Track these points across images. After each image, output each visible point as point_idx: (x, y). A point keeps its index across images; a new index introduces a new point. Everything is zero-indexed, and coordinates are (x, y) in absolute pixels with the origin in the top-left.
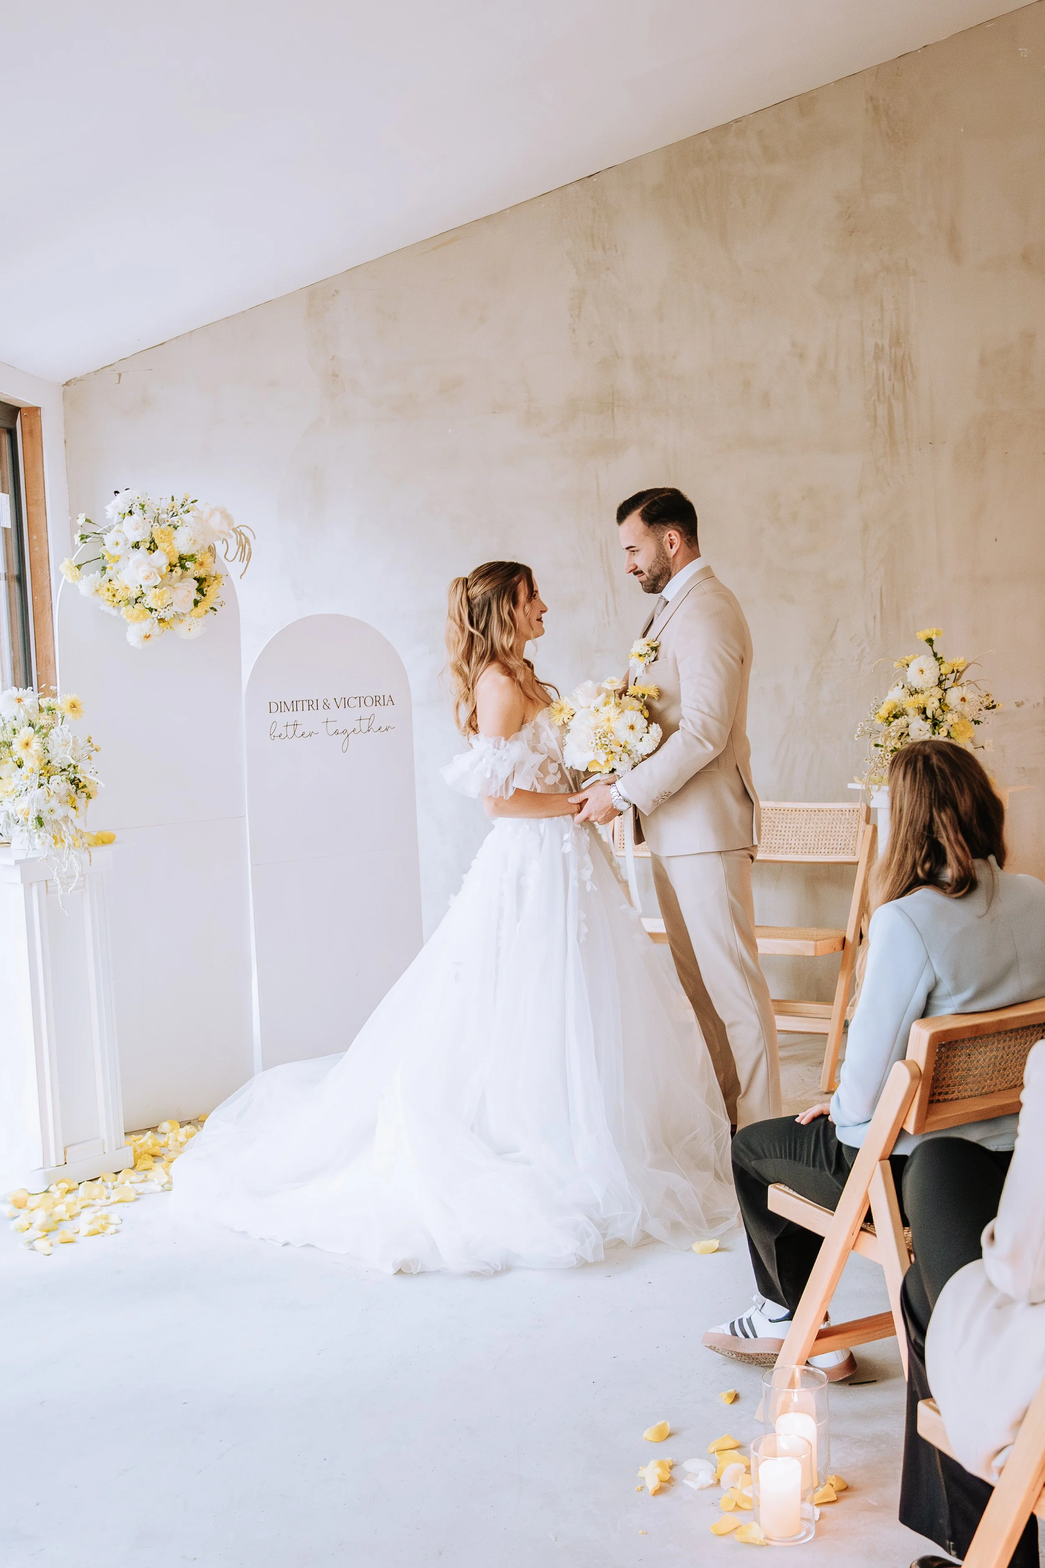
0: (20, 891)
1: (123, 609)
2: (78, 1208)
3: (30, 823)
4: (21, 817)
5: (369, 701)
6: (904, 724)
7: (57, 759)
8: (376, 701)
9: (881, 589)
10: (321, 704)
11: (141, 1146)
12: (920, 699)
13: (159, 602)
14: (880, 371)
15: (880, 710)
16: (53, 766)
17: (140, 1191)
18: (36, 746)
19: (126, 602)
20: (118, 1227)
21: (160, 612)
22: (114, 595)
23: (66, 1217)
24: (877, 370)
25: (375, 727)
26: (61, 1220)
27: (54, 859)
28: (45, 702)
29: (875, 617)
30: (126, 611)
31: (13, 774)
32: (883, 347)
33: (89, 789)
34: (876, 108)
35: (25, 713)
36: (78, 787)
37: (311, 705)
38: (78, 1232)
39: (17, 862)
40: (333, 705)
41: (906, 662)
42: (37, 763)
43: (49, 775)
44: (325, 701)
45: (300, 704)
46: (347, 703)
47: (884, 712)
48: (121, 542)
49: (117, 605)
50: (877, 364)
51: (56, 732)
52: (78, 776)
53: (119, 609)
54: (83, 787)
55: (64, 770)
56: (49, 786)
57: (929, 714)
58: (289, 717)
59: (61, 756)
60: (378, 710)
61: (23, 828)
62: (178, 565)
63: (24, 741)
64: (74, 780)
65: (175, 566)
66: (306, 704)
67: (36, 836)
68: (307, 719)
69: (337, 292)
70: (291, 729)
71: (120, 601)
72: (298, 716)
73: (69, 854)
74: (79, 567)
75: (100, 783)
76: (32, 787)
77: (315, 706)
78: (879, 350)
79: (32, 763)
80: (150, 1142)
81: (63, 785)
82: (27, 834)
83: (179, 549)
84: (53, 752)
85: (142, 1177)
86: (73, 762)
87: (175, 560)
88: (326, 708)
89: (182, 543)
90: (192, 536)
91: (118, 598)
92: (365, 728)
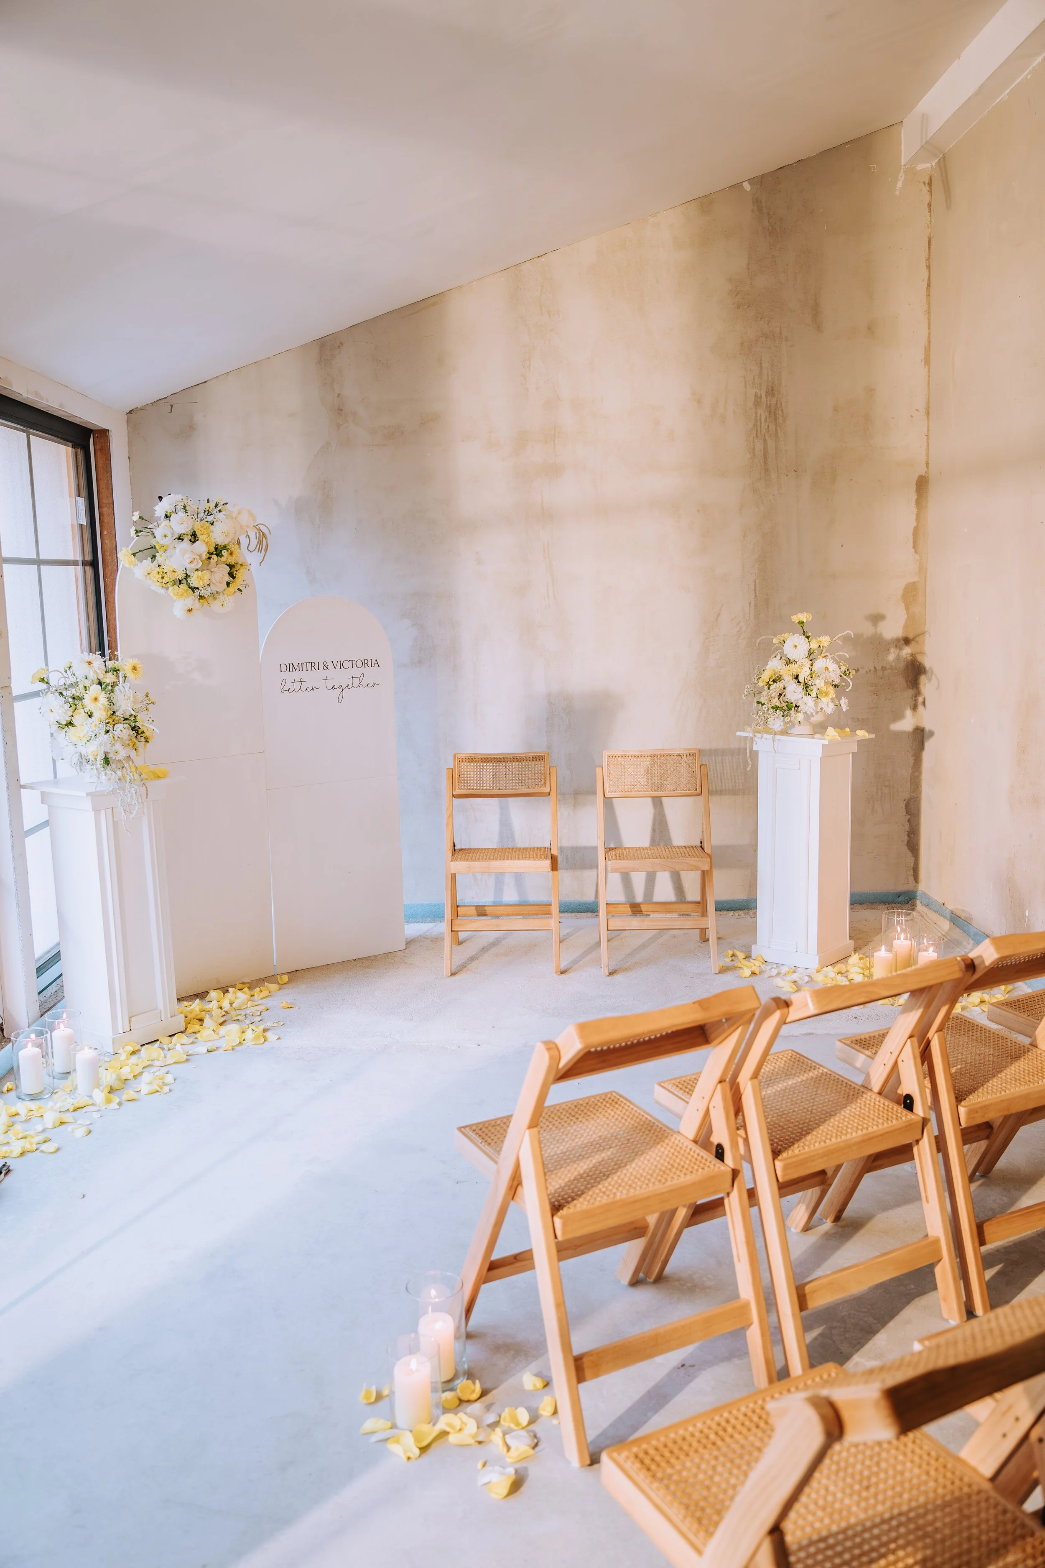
0: (91, 815)
1: (171, 588)
2: (138, 1070)
3: (98, 762)
4: (91, 758)
5: (359, 664)
6: (782, 686)
7: (120, 710)
8: (365, 663)
9: (755, 582)
10: (321, 666)
11: (191, 1012)
12: (794, 669)
13: (201, 583)
14: (759, 415)
15: (762, 676)
16: (118, 716)
17: (190, 1052)
18: (103, 700)
19: (173, 582)
20: (171, 1087)
21: (201, 590)
22: (163, 578)
23: (130, 1077)
24: (756, 413)
25: (364, 683)
26: (126, 1080)
27: (118, 791)
28: (110, 664)
29: (750, 604)
30: (172, 590)
31: (85, 723)
32: (761, 396)
33: (147, 734)
34: (760, 209)
35: (94, 673)
36: (137, 733)
37: (313, 666)
38: (140, 1091)
39: (88, 794)
40: (331, 666)
41: (782, 639)
42: (104, 713)
43: (114, 723)
44: (325, 663)
45: (304, 666)
46: (342, 665)
47: (766, 676)
48: (169, 535)
49: (165, 585)
50: (756, 408)
51: (119, 689)
52: (137, 724)
53: (167, 589)
54: (142, 733)
55: (126, 719)
56: (114, 732)
57: (801, 679)
58: (296, 675)
59: (125, 706)
60: (366, 670)
61: (92, 767)
62: (215, 553)
63: (93, 696)
64: (135, 727)
65: (212, 554)
66: (309, 666)
67: (103, 773)
68: (311, 678)
69: (342, 344)
70: (297, 685)
71: (168, 582)
72: (303, 675)
73: (130, 788)
74: (134, 554)
75: (155, 729)
76: (100, 733)
77: (316, 667)
78: (758, 398)
79: (100, 714)
80: (197, 1009)
81: (124, 731)
82: (96, 772)
83: (216, 540)
84: (117, 705)
85: (192, 1040)
86: (134, 713)
87: (212, 549)
88: (326, 668)
89: (219, 535)
90: (226, 530)
91: (166, 579)
92: (356, 684)
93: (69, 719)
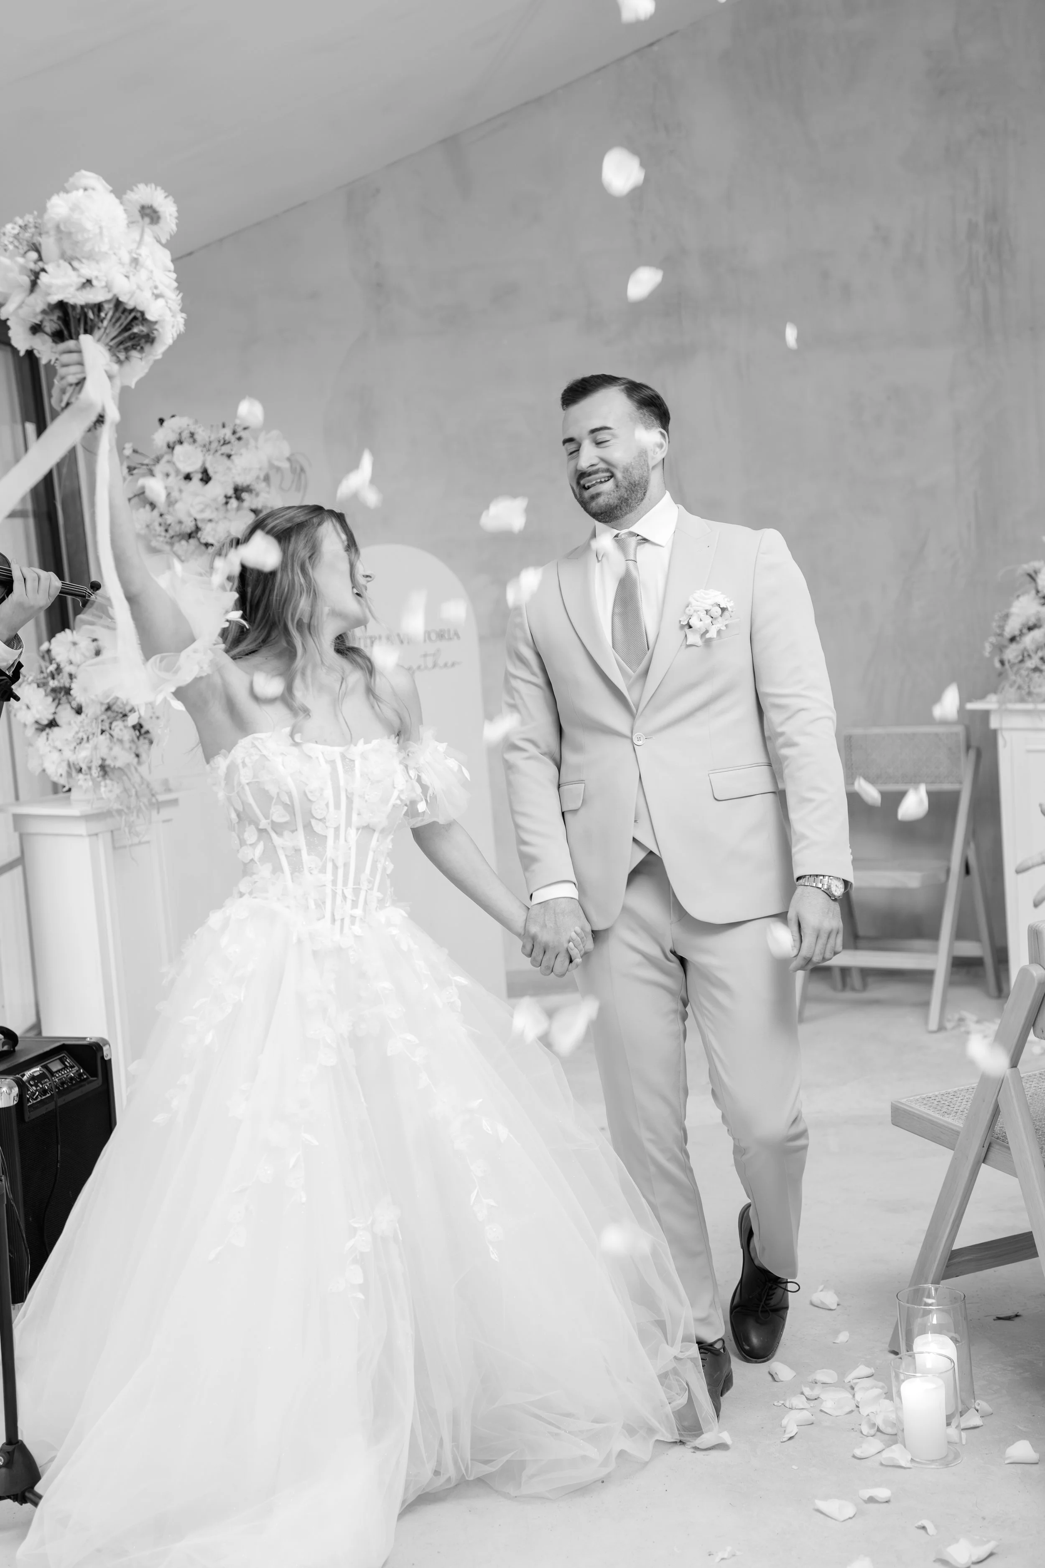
1: (177, 544)
3: (93, 771)
4: (84, 766)
5: (433, 637)
8: (441, 636)
14: (974, 251)
19: (180, 537)
22: (166, 530)
24: (971, 250)
25: (441, 662)
30: (179, 547)
31: (72, 722)
32: (977, 224)
33: (152, 735)
36: (140, 733)
40: (396, 641)
42: (98, 708)
43: (110, 721)
44: (389, 637)
48: (172, 474)
49: (169, 541)
50: (970, 243)
53: (173, 545)
54: (145, 733)
56: (111, 732)
60: (442, 645)
61: (86, 776)
62: (234, 496)
65: (230, 497)
67: (102, 785)
69: (378, 190)
71: (173, 537)
73: (137, 803)
76: (93, 734)
78: (972, 227)
79: (92, 709)
81: (125, 731)
82: (91, 784)
83: (235, 480)
87: (230, 492)
89: (238, 472)
90: (248, 465)
91: (171, 532)
92: (430, 665)
93: (51, 717)
